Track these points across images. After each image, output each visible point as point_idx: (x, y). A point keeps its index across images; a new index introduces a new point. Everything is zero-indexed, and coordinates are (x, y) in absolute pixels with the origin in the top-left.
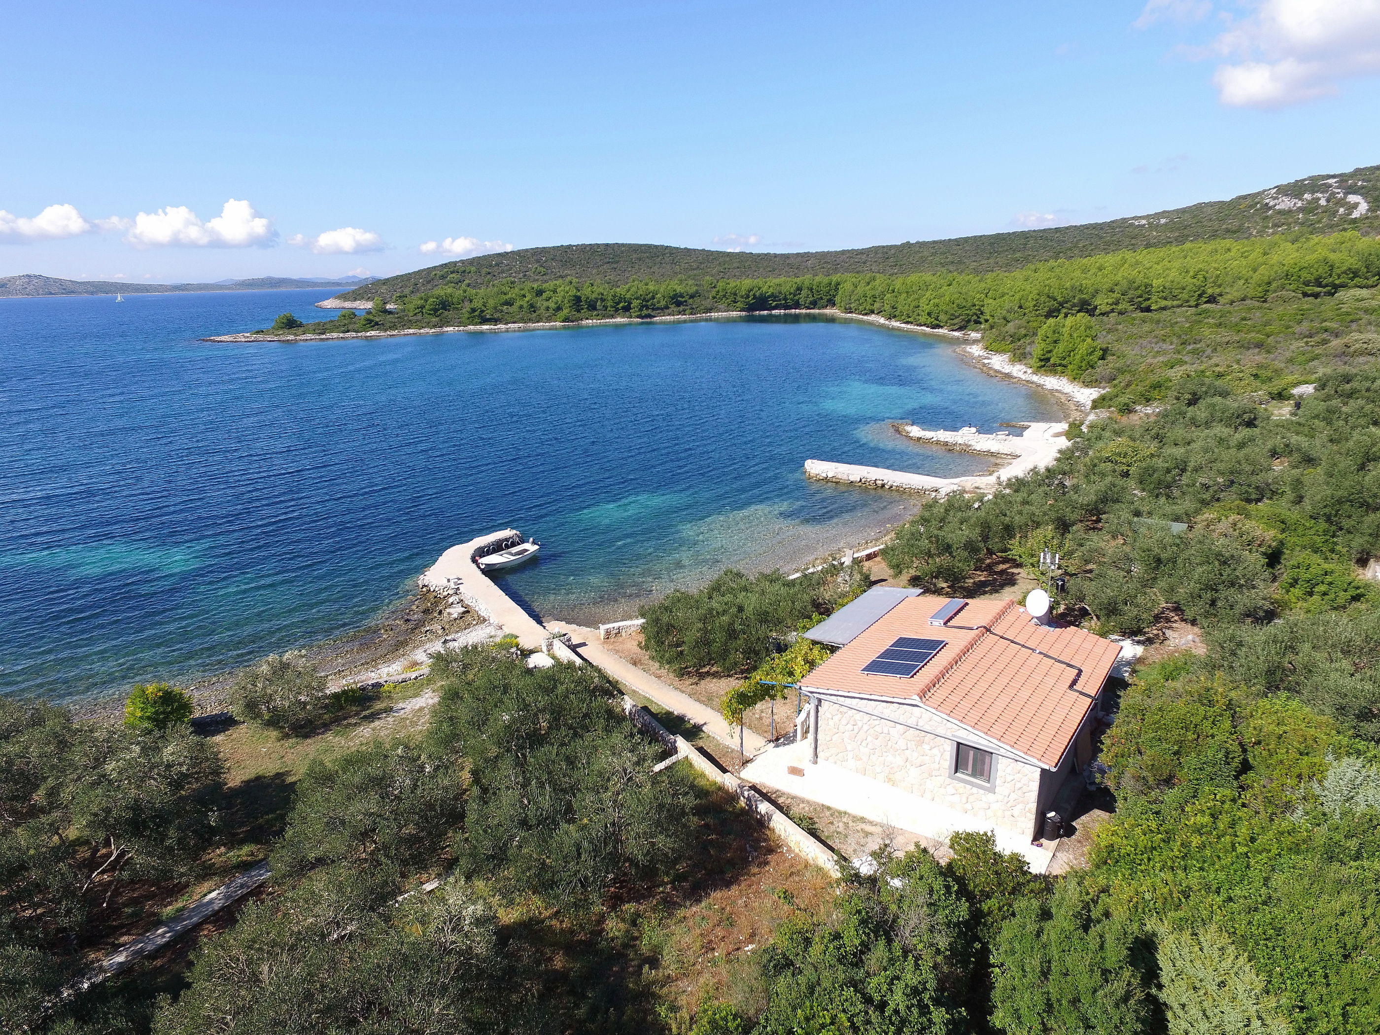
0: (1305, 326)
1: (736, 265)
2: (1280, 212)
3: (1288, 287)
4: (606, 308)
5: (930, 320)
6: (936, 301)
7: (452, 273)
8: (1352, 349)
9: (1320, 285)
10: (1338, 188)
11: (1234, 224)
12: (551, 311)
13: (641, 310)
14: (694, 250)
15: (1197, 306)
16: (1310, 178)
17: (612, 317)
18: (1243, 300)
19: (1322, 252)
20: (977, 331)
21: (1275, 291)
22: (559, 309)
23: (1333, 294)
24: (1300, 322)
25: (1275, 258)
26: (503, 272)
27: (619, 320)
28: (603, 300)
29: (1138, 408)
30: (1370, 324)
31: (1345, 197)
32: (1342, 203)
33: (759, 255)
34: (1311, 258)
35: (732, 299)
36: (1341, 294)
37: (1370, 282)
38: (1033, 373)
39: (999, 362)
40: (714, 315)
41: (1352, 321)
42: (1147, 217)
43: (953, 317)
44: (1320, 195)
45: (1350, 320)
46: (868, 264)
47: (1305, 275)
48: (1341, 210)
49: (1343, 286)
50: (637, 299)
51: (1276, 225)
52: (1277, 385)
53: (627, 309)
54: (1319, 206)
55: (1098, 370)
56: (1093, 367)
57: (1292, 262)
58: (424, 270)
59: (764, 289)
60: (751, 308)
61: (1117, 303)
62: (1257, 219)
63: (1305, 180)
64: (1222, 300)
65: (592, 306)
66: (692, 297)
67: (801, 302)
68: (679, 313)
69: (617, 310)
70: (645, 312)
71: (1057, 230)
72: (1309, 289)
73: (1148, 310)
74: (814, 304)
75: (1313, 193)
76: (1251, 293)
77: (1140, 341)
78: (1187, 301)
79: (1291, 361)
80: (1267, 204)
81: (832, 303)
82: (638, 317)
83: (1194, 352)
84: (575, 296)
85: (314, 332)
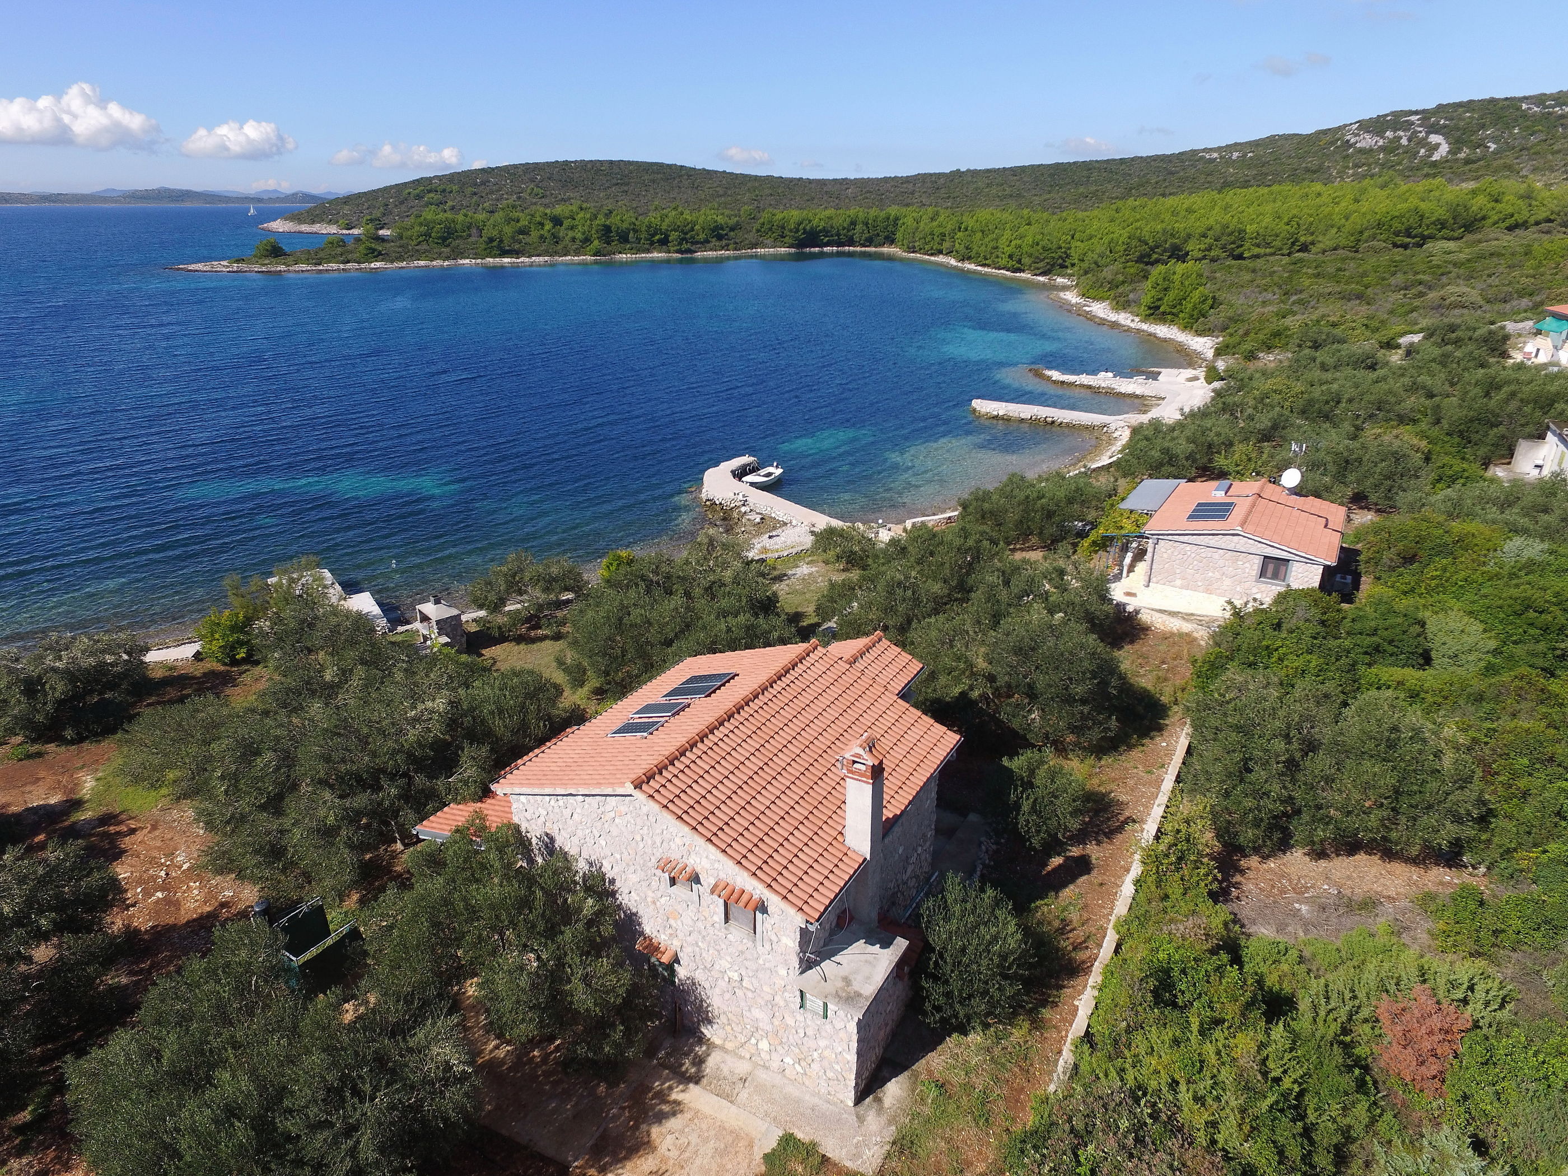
0: (1399, 279)
1: (767, 192)
2: (1361, 151)
3: (1379, 237)
4: (639, 240)
5: (1011, 263)
6: (1018, 242)
7: (429, 191)
8: (1448, 302)
9: (1409, 236)
10: (1420, 126)
11: (1312, 162)
12: (578, 242)
13: (680, 244)
14: (716, 172)
15: (1289, 255)
16: (1393, 113)
17: (648, 251)
18: (1335, 249)
19: (1413, 202)
20: (1063, 276)
21: (1366, 241)
22: (587, 240)
23: (1421, 246)
24: (1394, 274)
25: (1365, 206)
26: (492, 192)
27: (656, 255)
28: (635, 231)
29: (1261, 355)
30: (1459, 277)
31: (1427, 137)
32: (1423, 143)
33: (791, 180)
34: (1403, 206)
35: (778, 233)
36: (1429, 246)
37: (1456, 235)
38: (1141, 321)
39: (1100, 309)
40: (760, 251)
41: (1442, 274)
42: (1219, 149)
43: (1038, 260)
44: (1401, 133)
45: (1440, 273)
46: (917, 195)
47: (1396, 225)
48: (1422, 151)
49: (1431, 237)
50: (675, 230)
51: (1357, 166)
52: (1384, 335)
53: (664, 242)
54: (1400, 146)
55: (1212, 318)
56: (1204, 316)
57: (1384, 210)
58: (391, 187)
59: (815, 223)
60: (801, 244)
61: (1209, 249)
62: (1338, 157)
63: (1387, 115)
64: (1314, 249)
65: (624, 238)
66: (732, 229)
67: (856, 238)
68: (722, 248)
69: (652, 243)
70: (685, 246)
71: (1122, 161)
72: (1399, 240)
73: (1240, 257)
74: (869, 242)
75: (1395, 130)
76: (1343, 242)
77: (1245, 290)
78: (1281, 249)
79: (1391, 312)
80: (1348, 141)
81: (891, 241)
82: (677, 252)
83: (1300, 302)
84: (605, 226)
85: (307, 261)
